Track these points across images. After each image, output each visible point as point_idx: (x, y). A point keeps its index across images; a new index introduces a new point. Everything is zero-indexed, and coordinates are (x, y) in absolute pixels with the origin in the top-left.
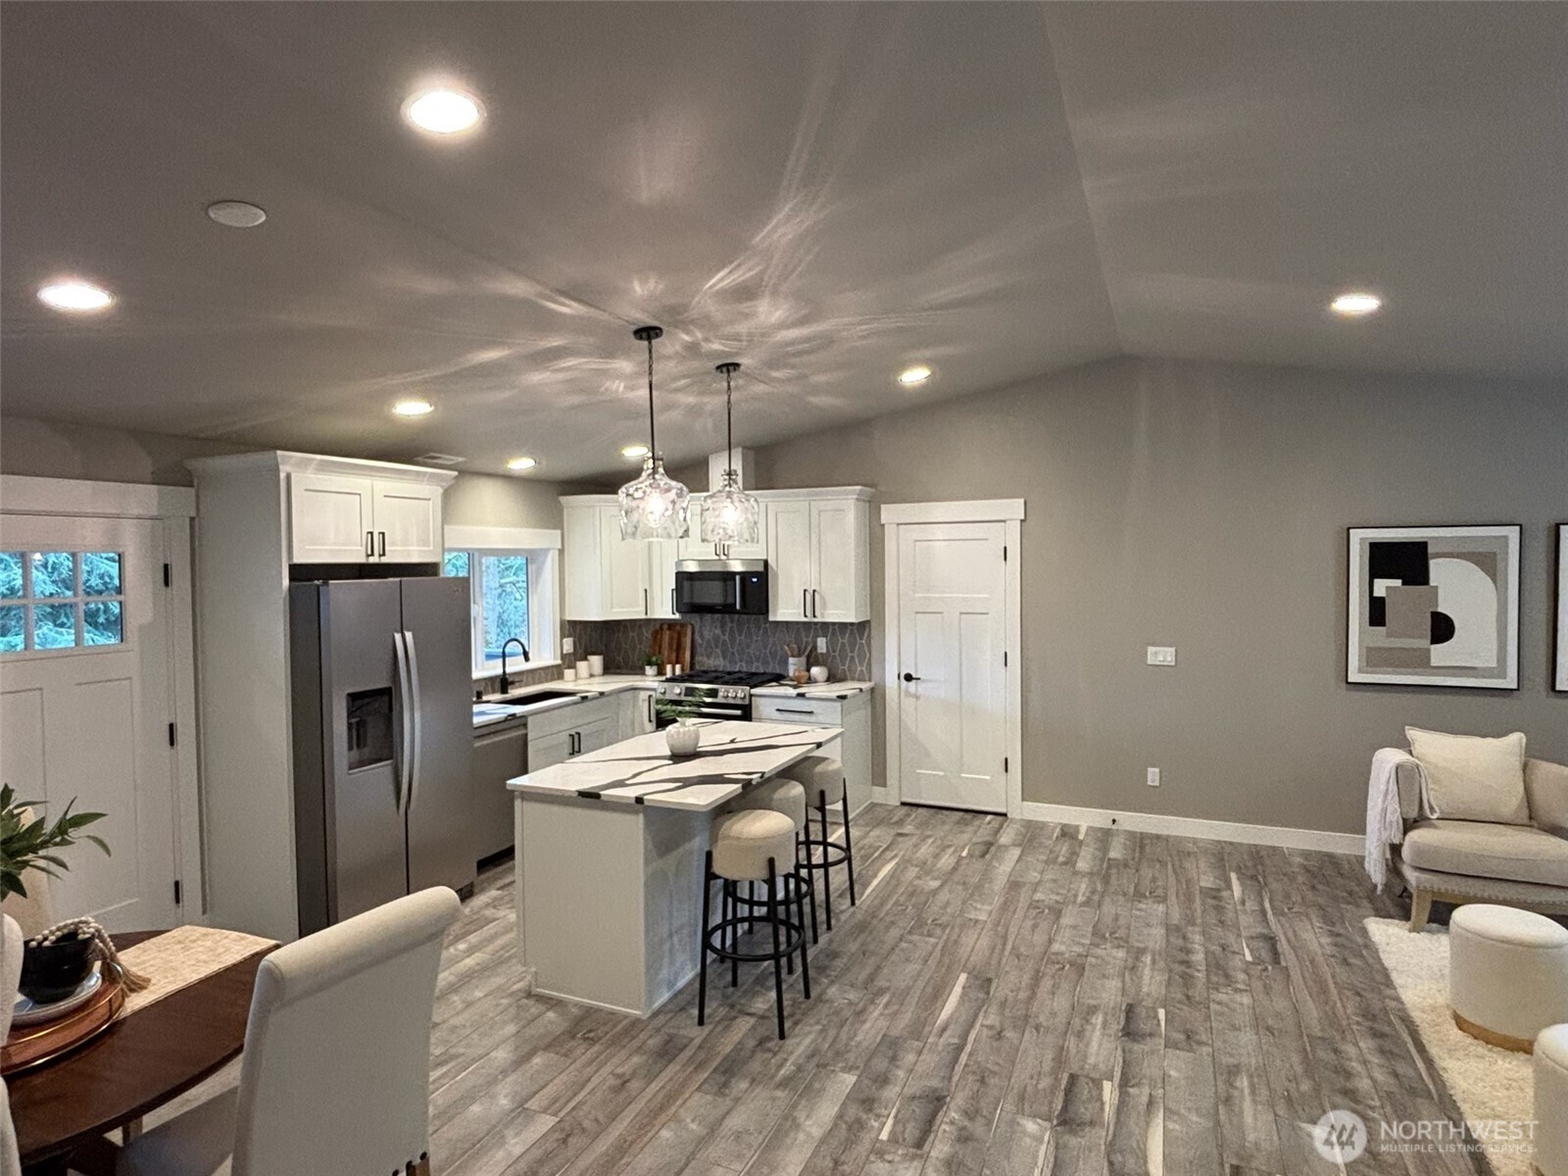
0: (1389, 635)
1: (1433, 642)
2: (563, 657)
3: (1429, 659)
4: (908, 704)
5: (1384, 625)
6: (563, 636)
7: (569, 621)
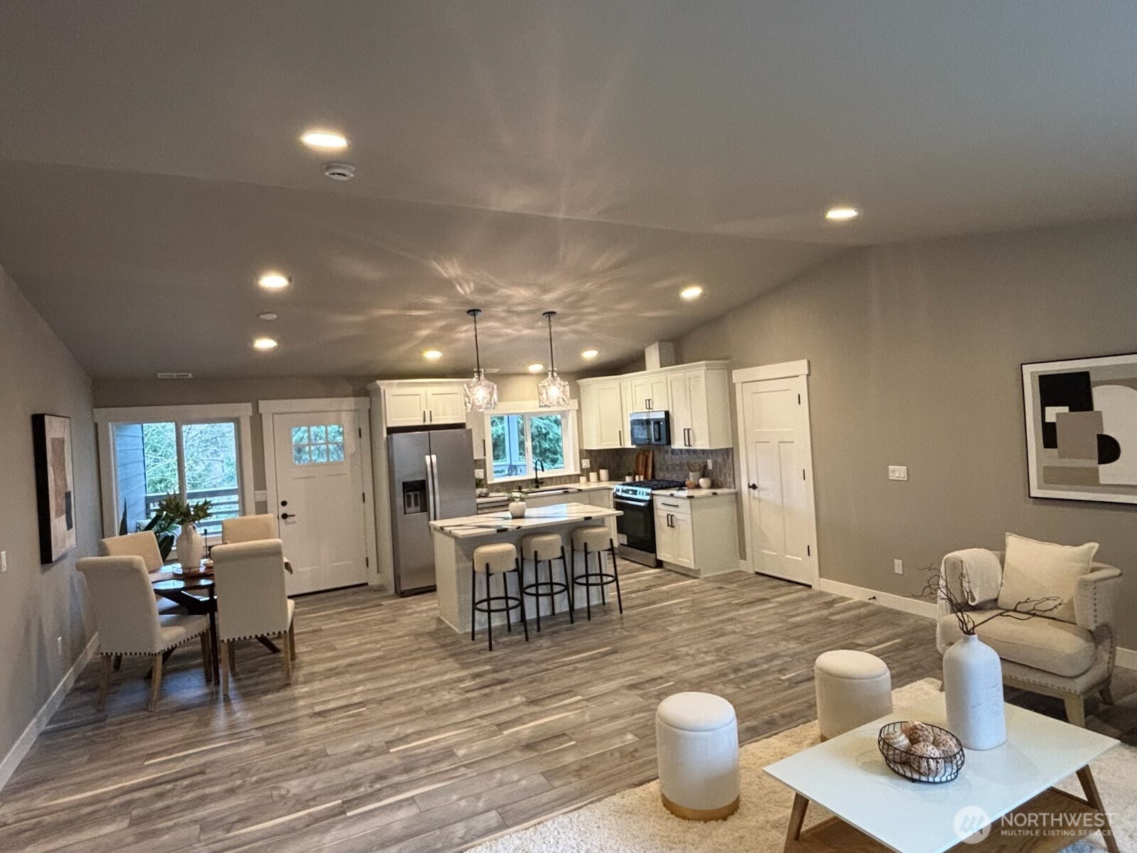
0: (1061, 456)
1: (1102, 461)
2: (582, 469)
3: (1098, 477)
4: (755, 503)
5: (1055, 447)
6: (581, 458)
7: (586, 450)
